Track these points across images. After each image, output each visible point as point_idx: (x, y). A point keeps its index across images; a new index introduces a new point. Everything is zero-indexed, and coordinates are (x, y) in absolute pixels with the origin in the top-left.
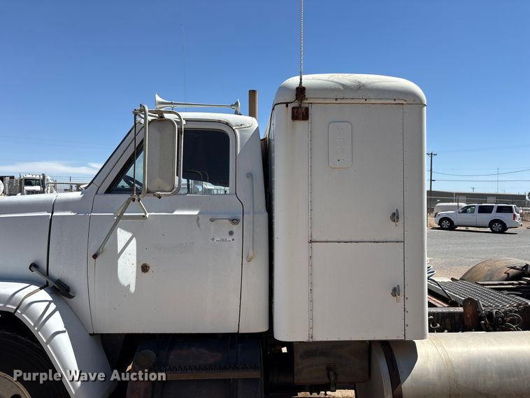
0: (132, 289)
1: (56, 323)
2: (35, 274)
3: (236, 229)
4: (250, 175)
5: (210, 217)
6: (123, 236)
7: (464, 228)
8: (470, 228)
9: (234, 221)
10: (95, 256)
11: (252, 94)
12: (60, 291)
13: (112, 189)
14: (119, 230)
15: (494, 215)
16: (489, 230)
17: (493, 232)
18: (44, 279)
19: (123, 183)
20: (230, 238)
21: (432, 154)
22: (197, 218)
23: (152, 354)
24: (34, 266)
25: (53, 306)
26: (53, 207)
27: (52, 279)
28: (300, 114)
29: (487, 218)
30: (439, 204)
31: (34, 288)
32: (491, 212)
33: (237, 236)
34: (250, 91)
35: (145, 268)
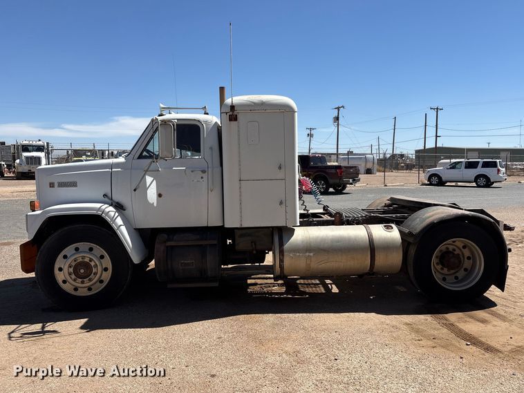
0: (155, 205)
1: (119, 221)
2: (106, 199)
3: (205, 175)
4: (211, 148)
5: (191, 170)
6: (149, 179)
7: (454, 184)
8: (459, 184)
9: (204, 172)
10: (135, 190)
11: (222, 89)
12: (119, 207)
13: (141, 157)
14: (147, 176)
15: (480, 170)
16: (474, 184)
17: (479, 186)
18: (110, 202)
19: (145, 153)
20: (201, 180)
21: (437, 109)
22: (185, 170)
23: (166, 236)
24: (105, 195)
25: (117, 214)
26: (112, 166)
27: (114, 202)
28: (233, 118)
29: (473, 173)
30: (442, 161)
31: (106, 206)
32: (476, 168)
33: (205, 179)
34: (220, 88)
35: (160, 196)
